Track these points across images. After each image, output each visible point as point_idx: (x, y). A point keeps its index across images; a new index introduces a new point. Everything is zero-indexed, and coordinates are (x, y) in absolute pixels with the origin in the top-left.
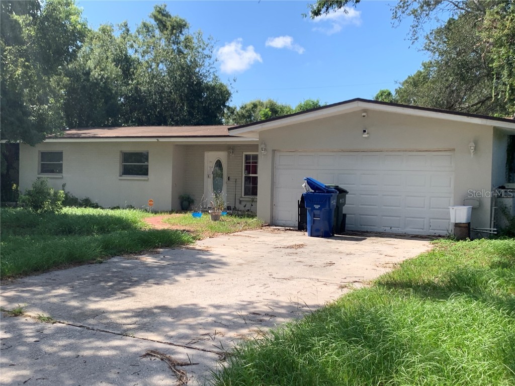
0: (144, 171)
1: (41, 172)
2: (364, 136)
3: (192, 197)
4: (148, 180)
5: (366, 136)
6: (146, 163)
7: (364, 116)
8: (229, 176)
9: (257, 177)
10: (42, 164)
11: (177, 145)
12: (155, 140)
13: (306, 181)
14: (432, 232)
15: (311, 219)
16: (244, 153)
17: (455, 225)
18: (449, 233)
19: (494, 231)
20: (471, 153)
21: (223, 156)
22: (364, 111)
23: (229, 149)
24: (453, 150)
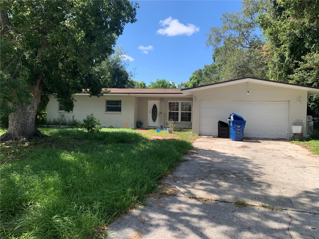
0: (119, 110)
1: (60, 110)
2: (248, 94)
3: (142, 122)
4: (121, 114)
5: (249, 94)
6: (120, 106)
7: (248, 85)
8: (161, 112)
9: (191, 113)
10: (60, 106)
11: (136, 97)
12: (128, 95)
13: (233, 115)
14: (277, 137)
15: (235, 133)
16: (169, 101)
17: (295, 134)
18: (285, 138)
19: (308, 136)
20: (298, 102)
21: (157, 103)
22: (247, 83)
23: (162, 99)
24: (287, 101)
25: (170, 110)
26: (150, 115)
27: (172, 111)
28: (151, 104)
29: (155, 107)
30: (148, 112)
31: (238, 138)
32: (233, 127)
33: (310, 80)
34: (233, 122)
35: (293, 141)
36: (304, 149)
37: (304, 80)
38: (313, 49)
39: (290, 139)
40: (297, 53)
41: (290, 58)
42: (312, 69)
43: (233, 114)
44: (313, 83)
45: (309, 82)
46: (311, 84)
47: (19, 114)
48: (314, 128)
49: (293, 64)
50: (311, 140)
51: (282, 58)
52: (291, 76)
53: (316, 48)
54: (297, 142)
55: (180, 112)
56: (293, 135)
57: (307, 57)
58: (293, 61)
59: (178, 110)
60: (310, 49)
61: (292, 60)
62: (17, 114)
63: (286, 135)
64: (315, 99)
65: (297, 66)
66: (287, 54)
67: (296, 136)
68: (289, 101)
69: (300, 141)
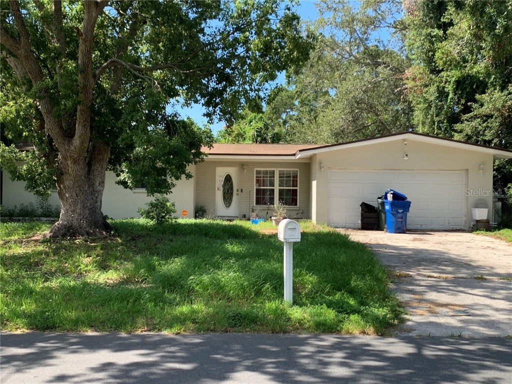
2: (405, 158)
5: (407, 158)
7: (405, 144)
8: (241, 188)
13: (392, 192)
14: (450, 227)
15: (395, 221)
16: (256, 169)
17: (477, 221)
18: (463, 228)
19: (494, 224)
20: (480, 172)
21: (232, 171)
22: (404, 140)
23: (242, 165)
24: (465, 170)
25: (258, 184)
26: (219, 195)
27: (262, 188)
28: (221, 173)
29: (228, 179)
30: (217, 189)
31: (399, 229)
32: (392, 211)
33: (489, 134)
34: (392, 204)
35: (478, 232)
36: (498, 240)
37: (478, 134)
38: (492, 83)
39: (471, 229)
40: (466, 88)
41: (455, 95)
42: (491, 116)
43: (392, 190)
44: (493, 139)
45: (487, 138)
46: (490, 142)
47: (85, 193)
48: (503, 212)
49: (460, 106)
50: (502, 229)
51: (442, 94)
52: (458, 126)
53: (496, 82)
54: (482, 232)
55: (277, 188)
56: (475, 223)
57: (485, 97)
58: (459, 100)
59: (272, 184)
60: (488, 83)
61: (458, 98)
62: (83, 193)
63: (463, 224)
64: (498, 165)
65: (467, 110)
66: (449, 88)
67: (479, 224)
68: (467, 169)
69: (487, 231)
